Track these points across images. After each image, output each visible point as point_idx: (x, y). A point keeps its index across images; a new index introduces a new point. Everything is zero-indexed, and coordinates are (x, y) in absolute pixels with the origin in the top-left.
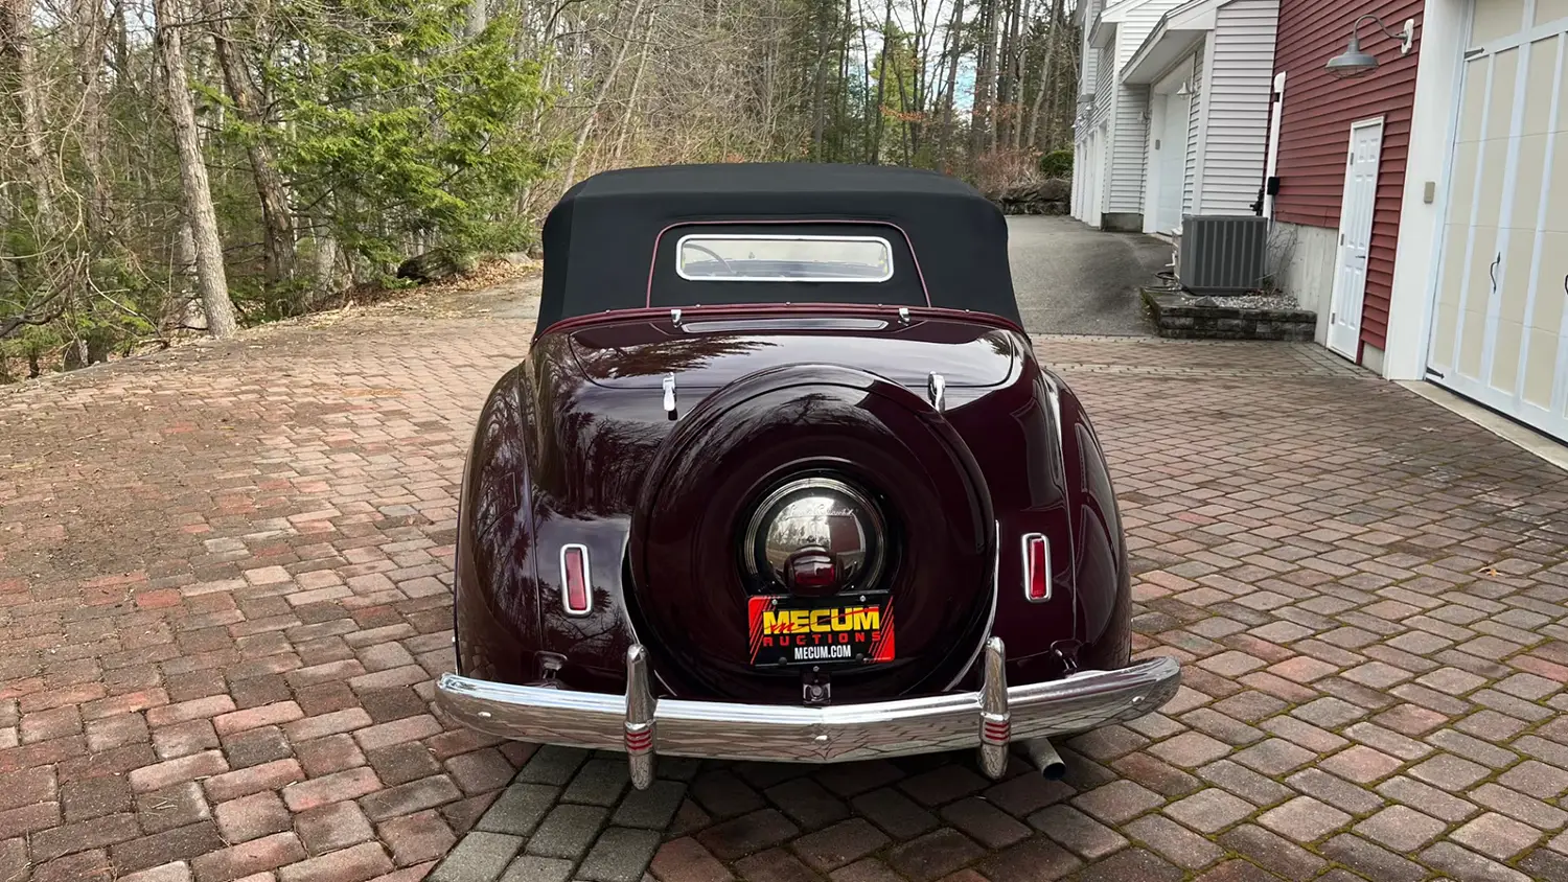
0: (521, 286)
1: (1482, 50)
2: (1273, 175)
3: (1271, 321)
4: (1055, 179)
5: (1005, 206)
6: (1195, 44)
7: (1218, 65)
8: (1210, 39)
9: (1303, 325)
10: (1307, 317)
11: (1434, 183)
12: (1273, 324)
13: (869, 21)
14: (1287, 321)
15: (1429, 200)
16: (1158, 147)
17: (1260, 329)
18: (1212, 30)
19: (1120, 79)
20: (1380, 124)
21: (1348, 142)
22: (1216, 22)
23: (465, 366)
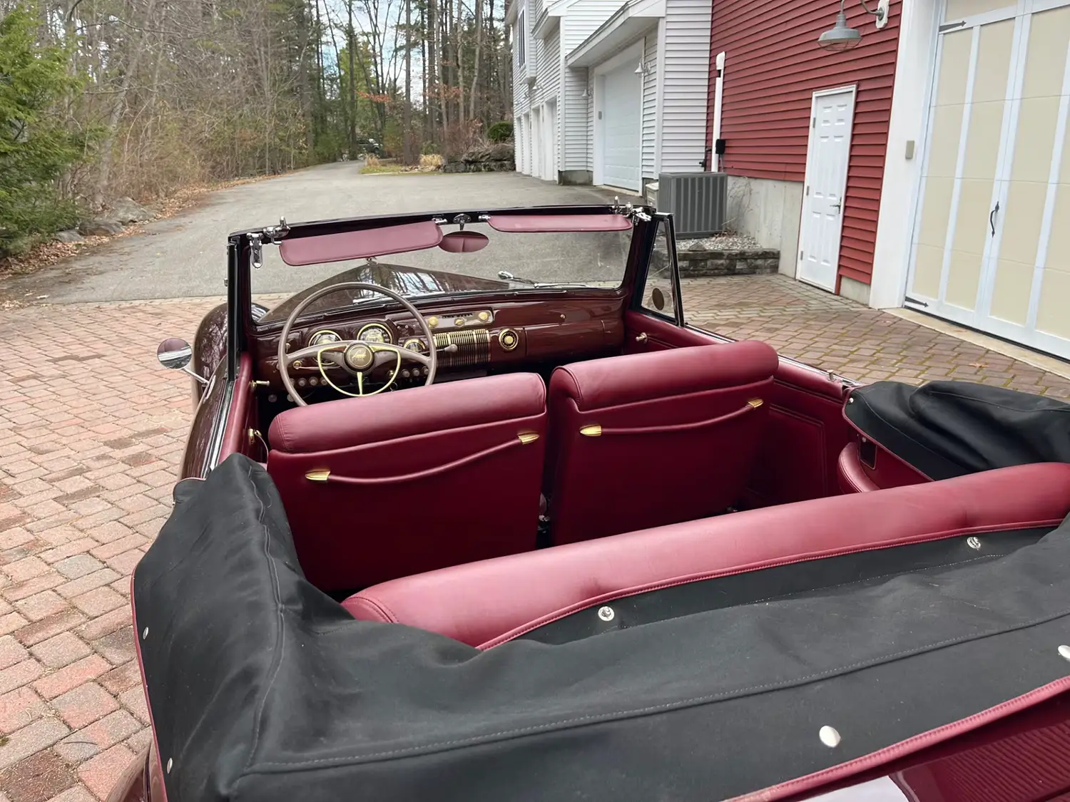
0: (77, 265)
1: (963, 23)
2: (719, 138)
3: (746, 259)
4: (500, 144)
5: (465, 165)
6: (647, 31)
7: (669, 48)
8: (662, 26)
9: (770, 261)
10: (773, 254)
11: (913, 142)
12: (749, 261)
13: (335, 22)
14: (759, 258)
15: (909, 157)
16: (600, 117)
17: (739, 266)
18: (663, 17)
19: (566, 63)
20: (852, 92)
21: (810, 108)
22: (666, 11)
23: (28, 377)
